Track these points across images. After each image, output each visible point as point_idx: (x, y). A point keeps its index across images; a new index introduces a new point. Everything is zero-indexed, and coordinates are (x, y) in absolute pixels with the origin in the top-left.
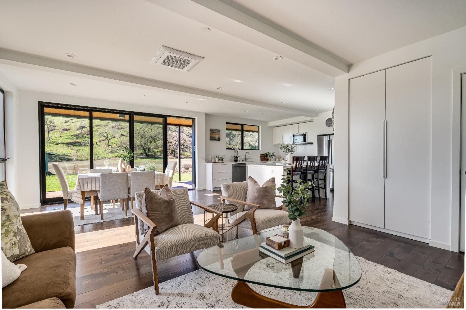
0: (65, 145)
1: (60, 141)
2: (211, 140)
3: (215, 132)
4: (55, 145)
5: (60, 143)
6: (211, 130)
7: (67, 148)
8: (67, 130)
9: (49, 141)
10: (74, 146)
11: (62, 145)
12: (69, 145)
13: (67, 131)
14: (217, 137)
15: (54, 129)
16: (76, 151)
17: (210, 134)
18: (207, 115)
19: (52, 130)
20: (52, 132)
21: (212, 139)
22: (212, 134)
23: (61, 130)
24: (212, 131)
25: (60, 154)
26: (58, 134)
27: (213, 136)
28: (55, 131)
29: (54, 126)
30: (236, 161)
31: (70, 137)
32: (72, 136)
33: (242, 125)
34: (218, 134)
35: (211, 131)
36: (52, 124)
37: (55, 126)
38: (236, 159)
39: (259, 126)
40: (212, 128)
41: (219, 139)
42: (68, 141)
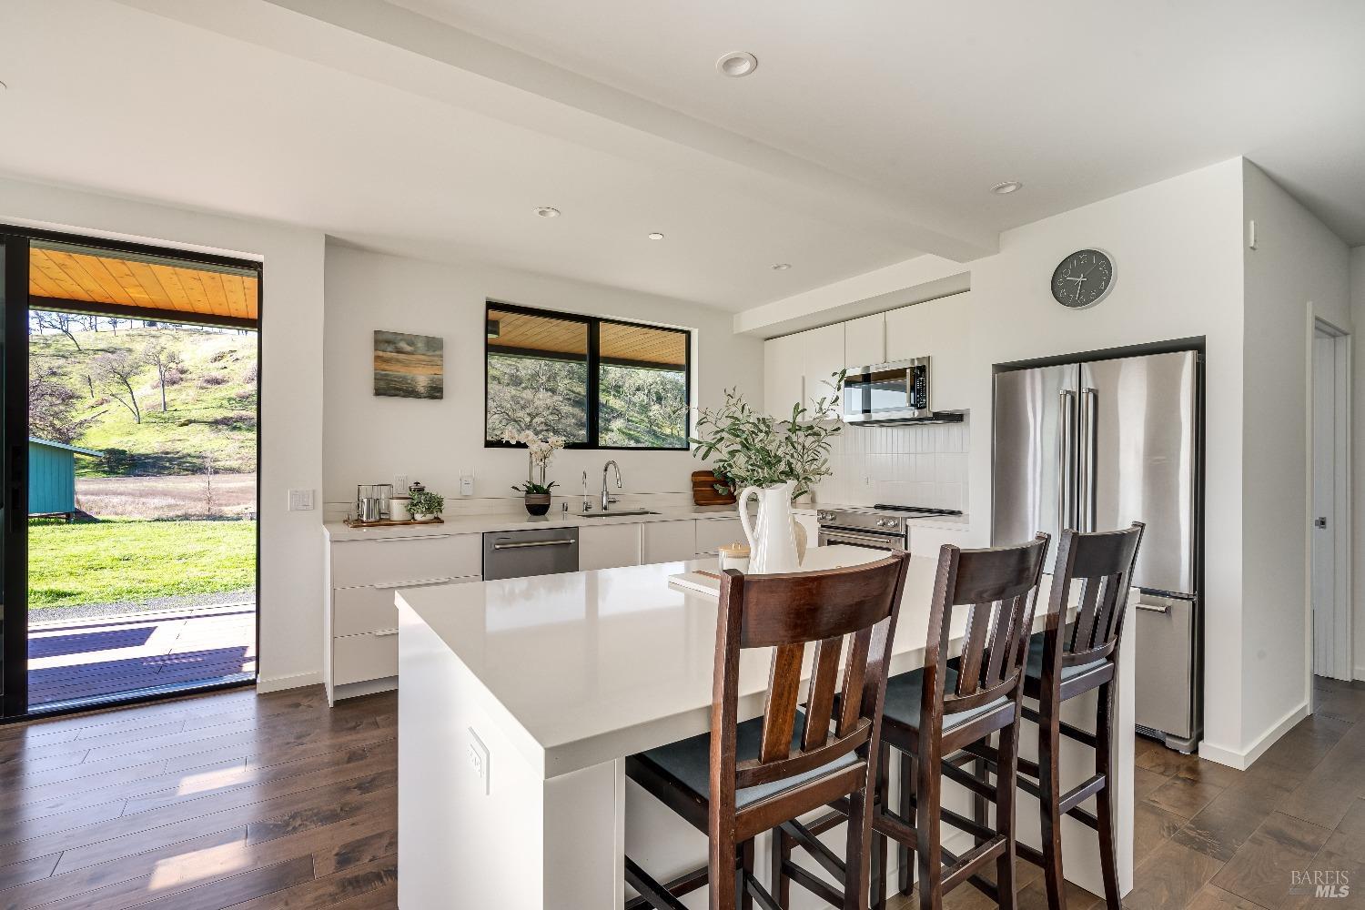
0: (207, 427)
1: (194, 415)
2: (379, 392)
3: (409, 348)
4: (182, 425)
5: (195, 422)
6: (380, 337)
7: (212, 436)
8: (217, 382)
9: (166, 415)
10: (235, 428)
11: (202, 427)
12: (220, 427)
13: (219, 384)
14: (422, 379)
15: (182, 379)
16: (238, 444)
17: (377, 358)
18: (335, 246)
19: (174, 383)
20: (176, 386)
21: (388, 387)
22: (387, 361)
23: (199, 383)
24: (388, 342)
25: (191, 451)
26: (192, 393)
27: (397, 371)
28: (184, 384)
29: (183, 372)
30: (538, 510)
31: (225, 403)
32: (230, 399)
33: (593, 323)
34: (431, 364)
35: (383, 341)
36: (172, 365)
37: (185, 368)
38: (537, 499)
39: (688, 334)
40: (390, 326)
41: (435, 392)
42: (219, 414)
